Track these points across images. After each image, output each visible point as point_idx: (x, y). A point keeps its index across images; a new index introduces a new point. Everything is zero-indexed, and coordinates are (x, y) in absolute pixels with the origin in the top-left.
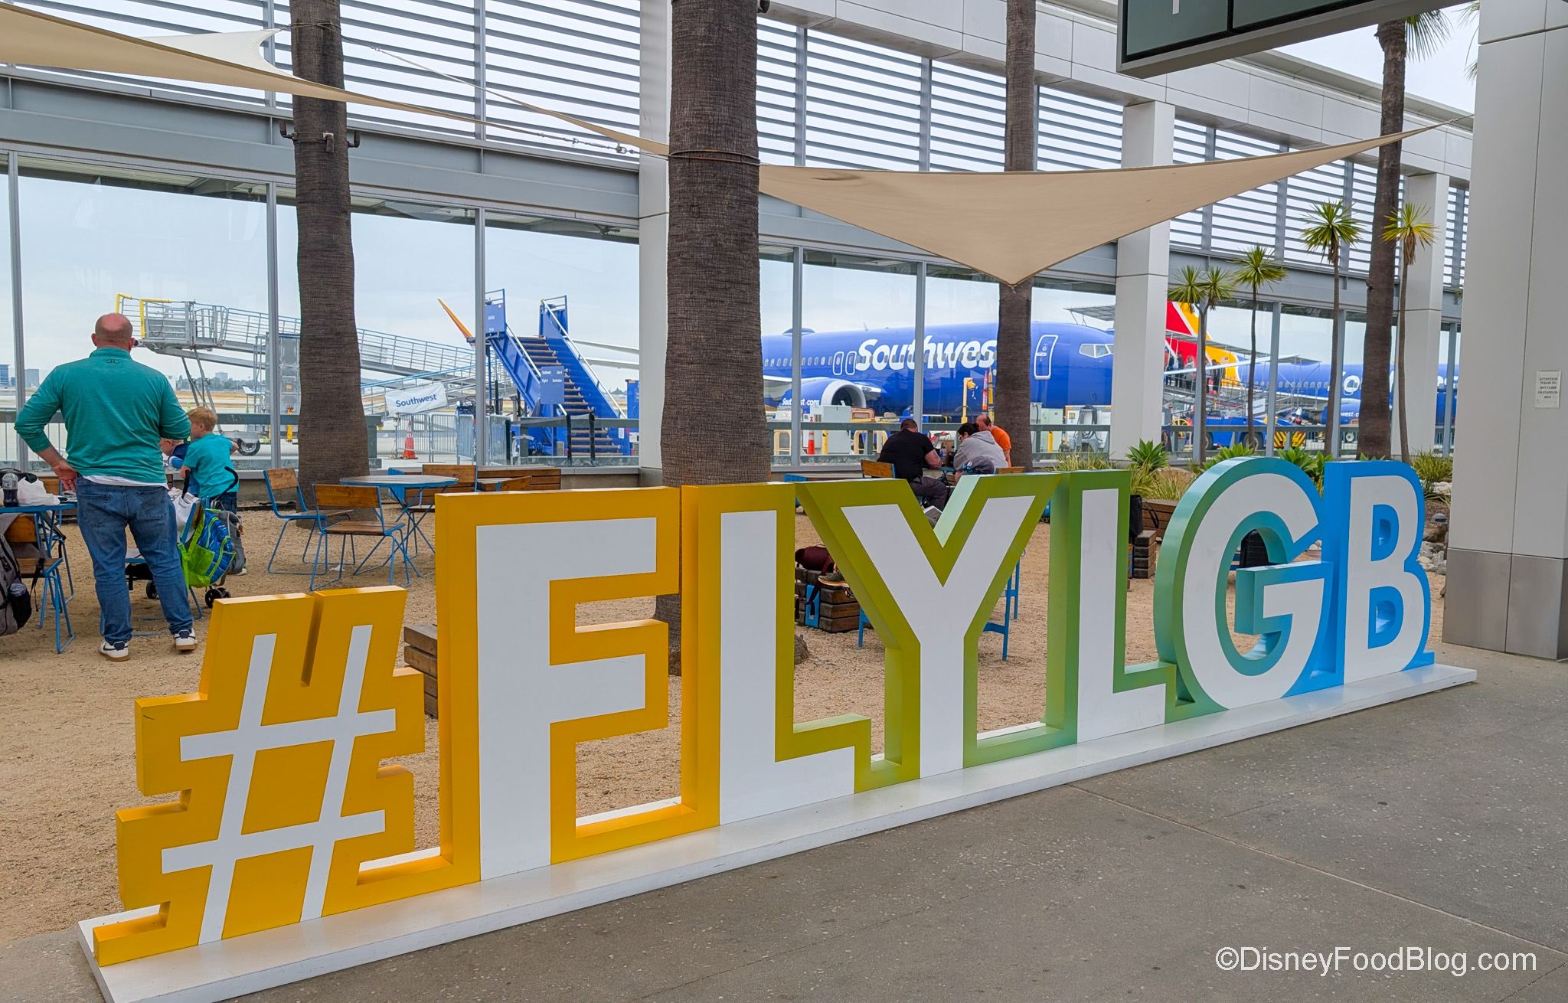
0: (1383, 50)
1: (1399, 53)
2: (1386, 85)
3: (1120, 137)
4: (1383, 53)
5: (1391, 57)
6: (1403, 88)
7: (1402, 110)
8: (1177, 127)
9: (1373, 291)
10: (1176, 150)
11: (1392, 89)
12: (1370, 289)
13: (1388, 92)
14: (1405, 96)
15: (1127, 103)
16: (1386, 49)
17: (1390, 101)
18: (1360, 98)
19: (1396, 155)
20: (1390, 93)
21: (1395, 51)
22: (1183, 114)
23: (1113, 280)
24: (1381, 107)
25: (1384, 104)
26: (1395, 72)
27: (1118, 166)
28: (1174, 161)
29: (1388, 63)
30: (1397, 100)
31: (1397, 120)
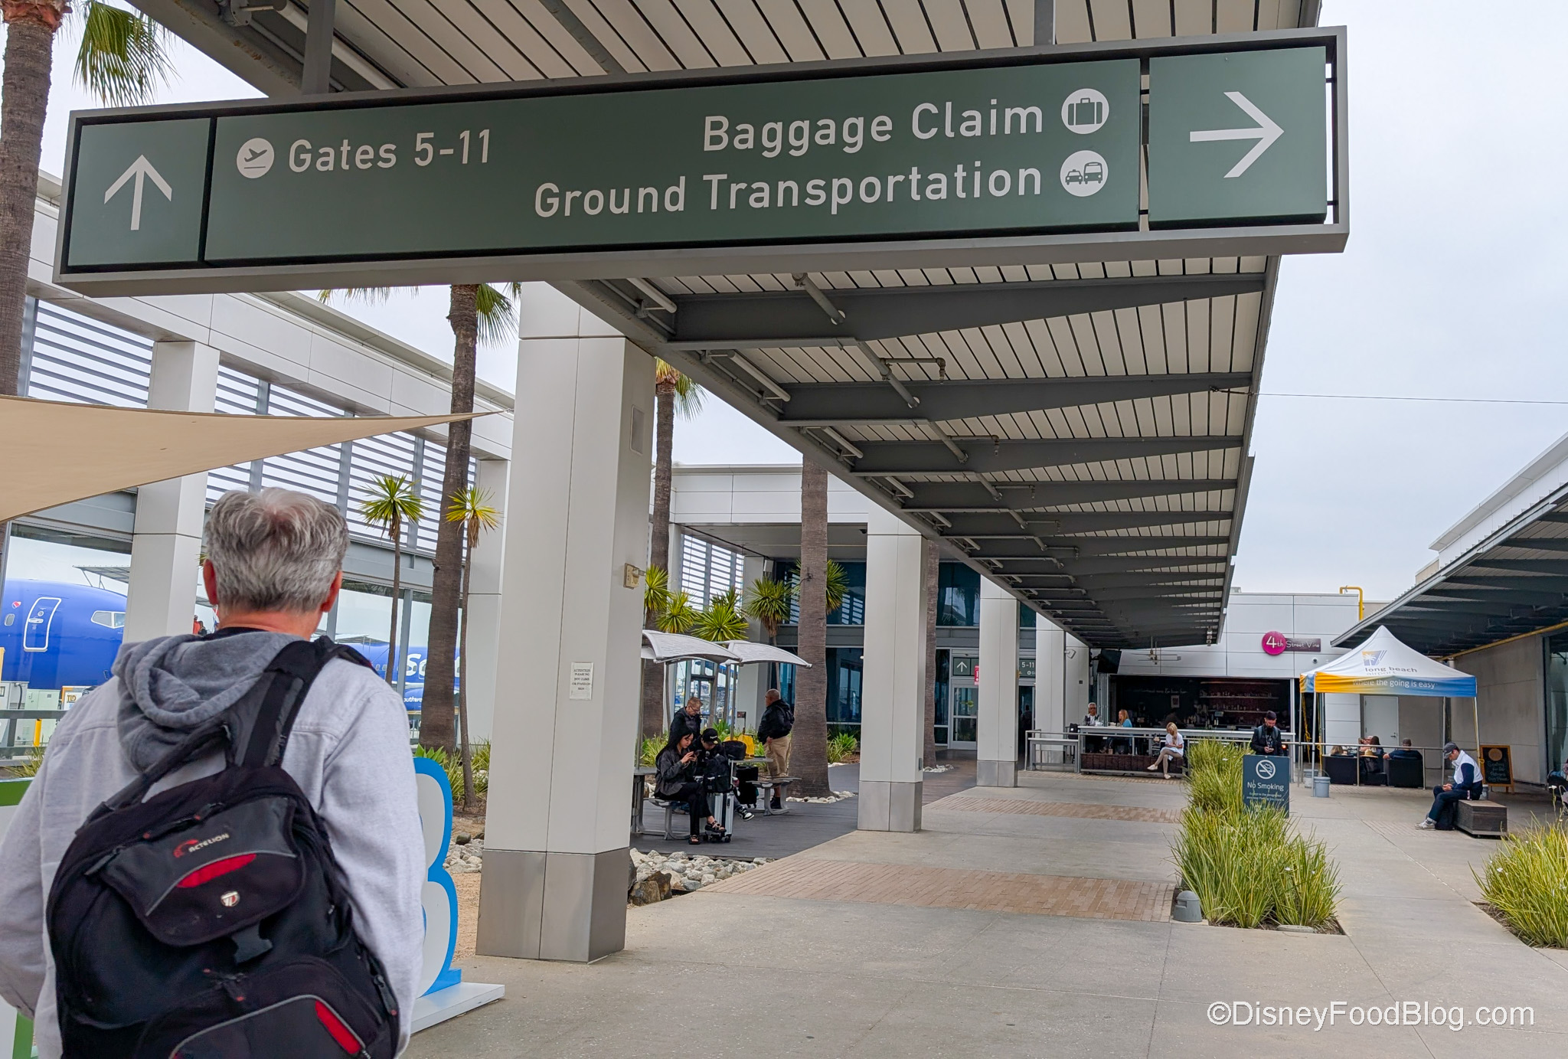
0: (455, 333)
1: (471, 339)
2: (457, 367)
3: (147, 375)
4: (455, 336)
5: (462, 341)
6: (474, 373)
7: (473, 394)
8: (220, 373)
9: (439, 571)
10: (218, 399)
11: (463, 372)
12: (437, 569)
13: (458, 375)
14: (476, 380)
15: (159, 337)
16: (457, 332)
17: (461, 384)
18: (432, 376)
19: (466, 438)
20: (461, 376)
21: (466, 336)
22: (227, 361)
23: (130, 537)
24: (451, 387)
25: (455, 385)
26: (465, 356)
27: (144, 407)
28: (216, 410)
29: (459, 347)
30: (467, 384)
31: (467, 403)
